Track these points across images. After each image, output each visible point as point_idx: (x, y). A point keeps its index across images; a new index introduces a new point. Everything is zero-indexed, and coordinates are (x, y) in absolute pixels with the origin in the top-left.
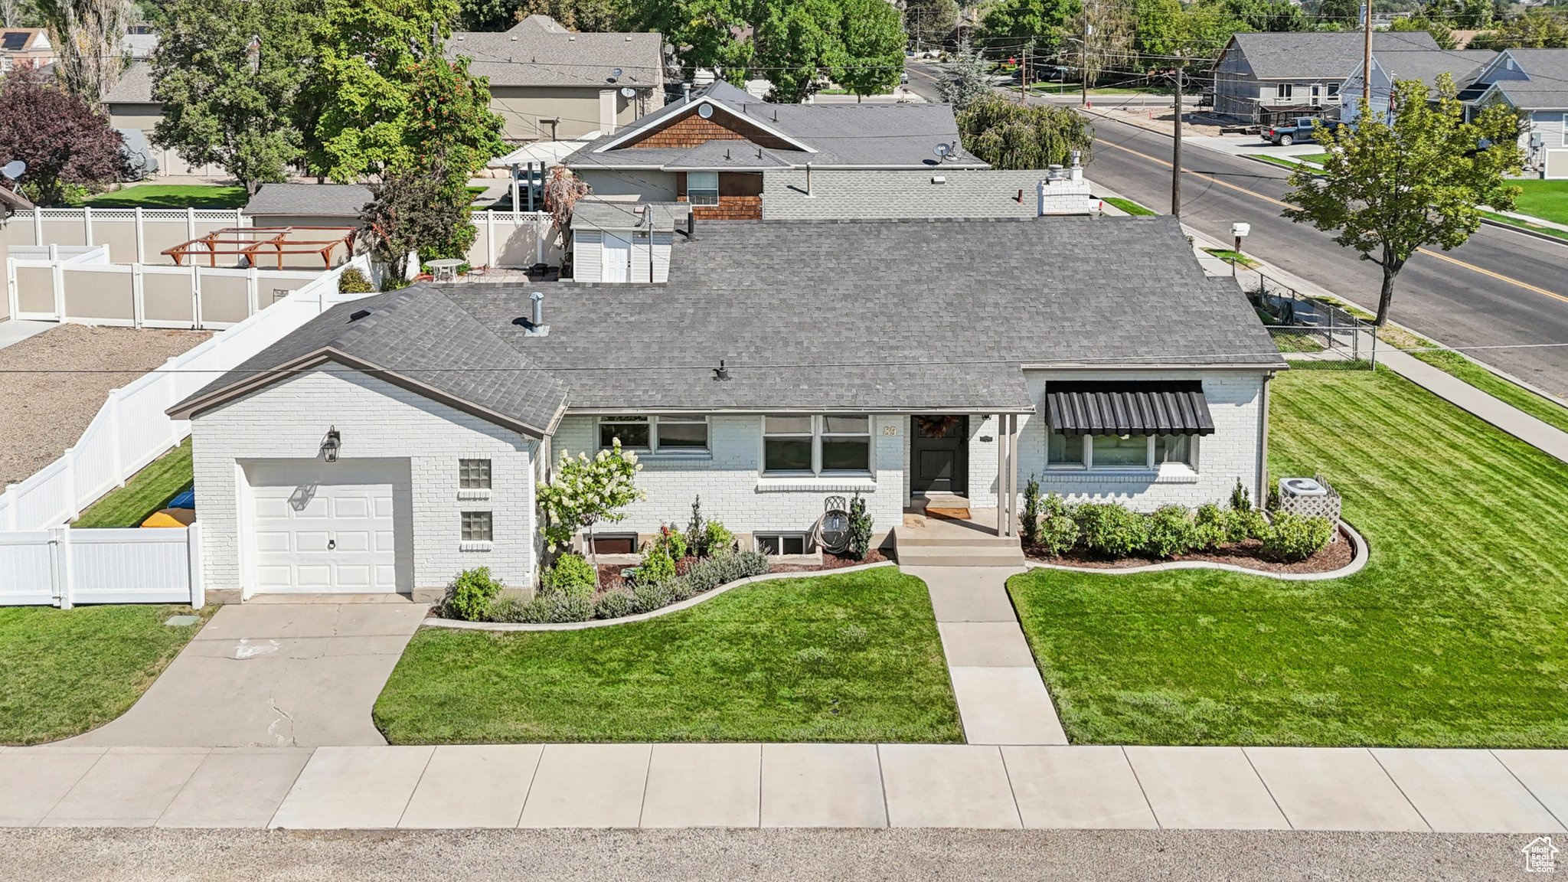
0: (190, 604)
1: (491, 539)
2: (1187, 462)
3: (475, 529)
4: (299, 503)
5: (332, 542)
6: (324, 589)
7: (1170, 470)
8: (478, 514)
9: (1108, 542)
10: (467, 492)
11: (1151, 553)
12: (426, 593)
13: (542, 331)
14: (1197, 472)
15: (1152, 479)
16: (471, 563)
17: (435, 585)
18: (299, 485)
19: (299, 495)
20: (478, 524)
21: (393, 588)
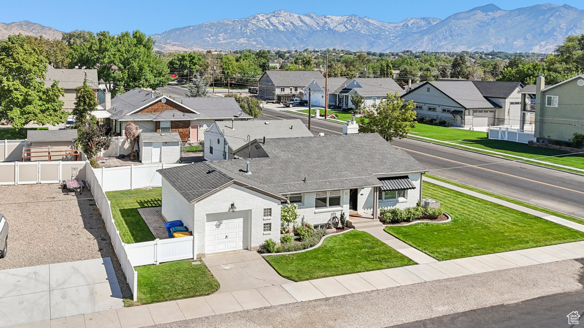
0: (193, 259)
1: (270, 231)
2: (404, 197)
3: (266, 228)
4: (218, 226)
5: (226, 236)
6: (224, 251)
7: (401, 199)
8: (267, 224)
9: (400, 218)
10: (266, 218)
11: (408, 220)
12: (254, 248)
13: (250, 173)
14: (407, 199)
15: (398, 202)
16: (267, 238)
17: (257, 245)
18: (218, 221)
19: (218, 223)
20: (268, 227)
21: (242, 248)
